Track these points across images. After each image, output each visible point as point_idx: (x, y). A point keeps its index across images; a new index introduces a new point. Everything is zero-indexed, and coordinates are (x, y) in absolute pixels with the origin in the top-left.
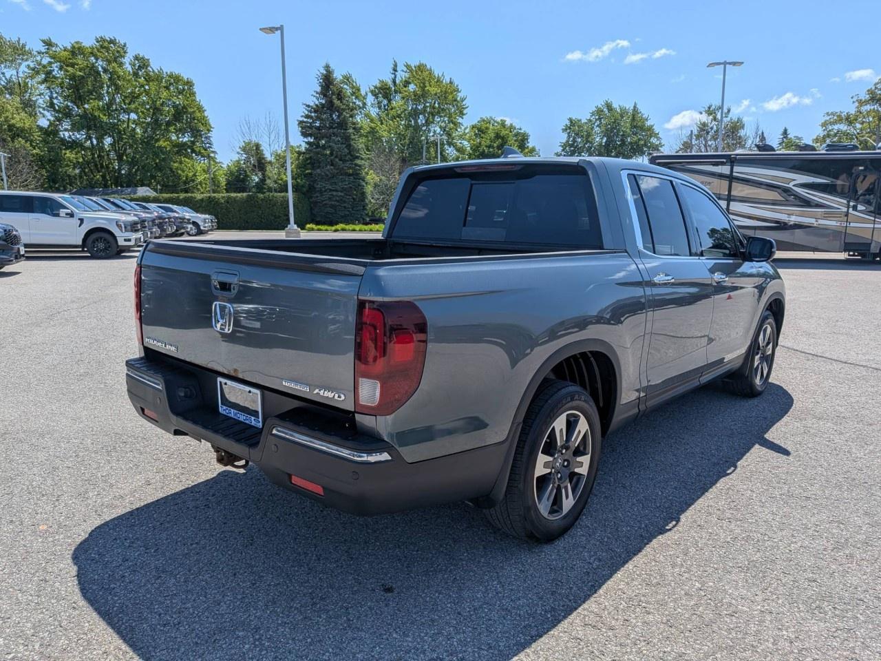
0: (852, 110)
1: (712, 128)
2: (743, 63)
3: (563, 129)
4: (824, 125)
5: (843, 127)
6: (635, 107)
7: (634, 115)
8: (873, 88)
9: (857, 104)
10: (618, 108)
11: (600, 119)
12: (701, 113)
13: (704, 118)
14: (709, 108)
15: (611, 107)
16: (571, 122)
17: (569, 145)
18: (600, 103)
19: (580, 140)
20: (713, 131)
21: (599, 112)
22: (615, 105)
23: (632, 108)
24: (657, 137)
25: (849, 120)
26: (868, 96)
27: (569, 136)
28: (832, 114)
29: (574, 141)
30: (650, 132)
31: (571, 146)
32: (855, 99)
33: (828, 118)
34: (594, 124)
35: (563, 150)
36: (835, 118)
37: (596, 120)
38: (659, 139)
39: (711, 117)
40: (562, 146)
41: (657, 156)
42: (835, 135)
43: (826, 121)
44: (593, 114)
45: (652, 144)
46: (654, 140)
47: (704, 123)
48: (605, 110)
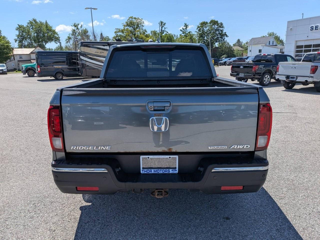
0: (122, 28)
1: (77, 32)
2: (97, 9)
3: (16, 29)
4: (115, 32)
5: (121, 34)
6: (46, 22)
7: (46, 25)
8: (127, 22)
9: (123, 26)
10: (39, 22)
11: (32, 26)
12: (72, 26)
13: (74, 28)
14: (75, 24)
15: (36, 21)
16: (19, 26)
17: (20, 36)
18: (31, 19)
19: (25, 34)
20: (78, 33)
21: (31, 23)
22: (37, 21)
23: (45, 22)
24: (57, 34)
25: (122, 31)
26: (126, 24)
27: (20, 32)
28: (117, 29)
29: (22, 34)
30: (54, 32)
31: (21, 36)
32: (123, 25)
33: (116, 30)
34: (30, 28)
35: (18, 38)
36: (118, 30)
37: (30, 26)
38: (58, 35)
39: (76, 28)
40: (17, 36)
41: (83, 42)
42: (119, 36)
43: (116, 31)
44: (28, 23)
45: (55, 37)
46: (56, 35)
47: (74, 30)
48: (33, 22)
